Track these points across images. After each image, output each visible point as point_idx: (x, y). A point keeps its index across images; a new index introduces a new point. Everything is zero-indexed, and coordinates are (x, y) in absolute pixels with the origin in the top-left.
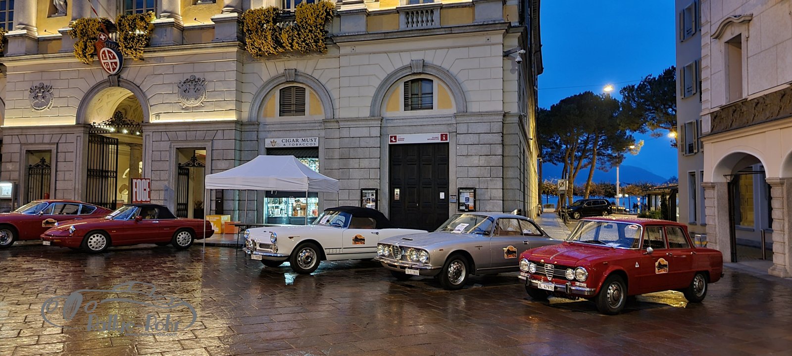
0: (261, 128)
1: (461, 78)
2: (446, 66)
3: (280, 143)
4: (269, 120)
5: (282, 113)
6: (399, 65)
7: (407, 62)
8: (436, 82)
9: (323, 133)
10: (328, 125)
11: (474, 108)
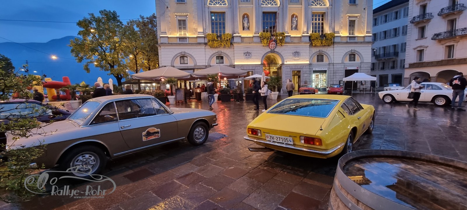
0: (312, 65)
1: (362, 54)
2: (359, 51)
3: (317, 69)
4: (314, 63)
5: (318, 61)
6: (349, 51)
7: (351, 50)
8: (356, 56)
9: (328, 67)
10: (330, 65)
11: (365, 61)
